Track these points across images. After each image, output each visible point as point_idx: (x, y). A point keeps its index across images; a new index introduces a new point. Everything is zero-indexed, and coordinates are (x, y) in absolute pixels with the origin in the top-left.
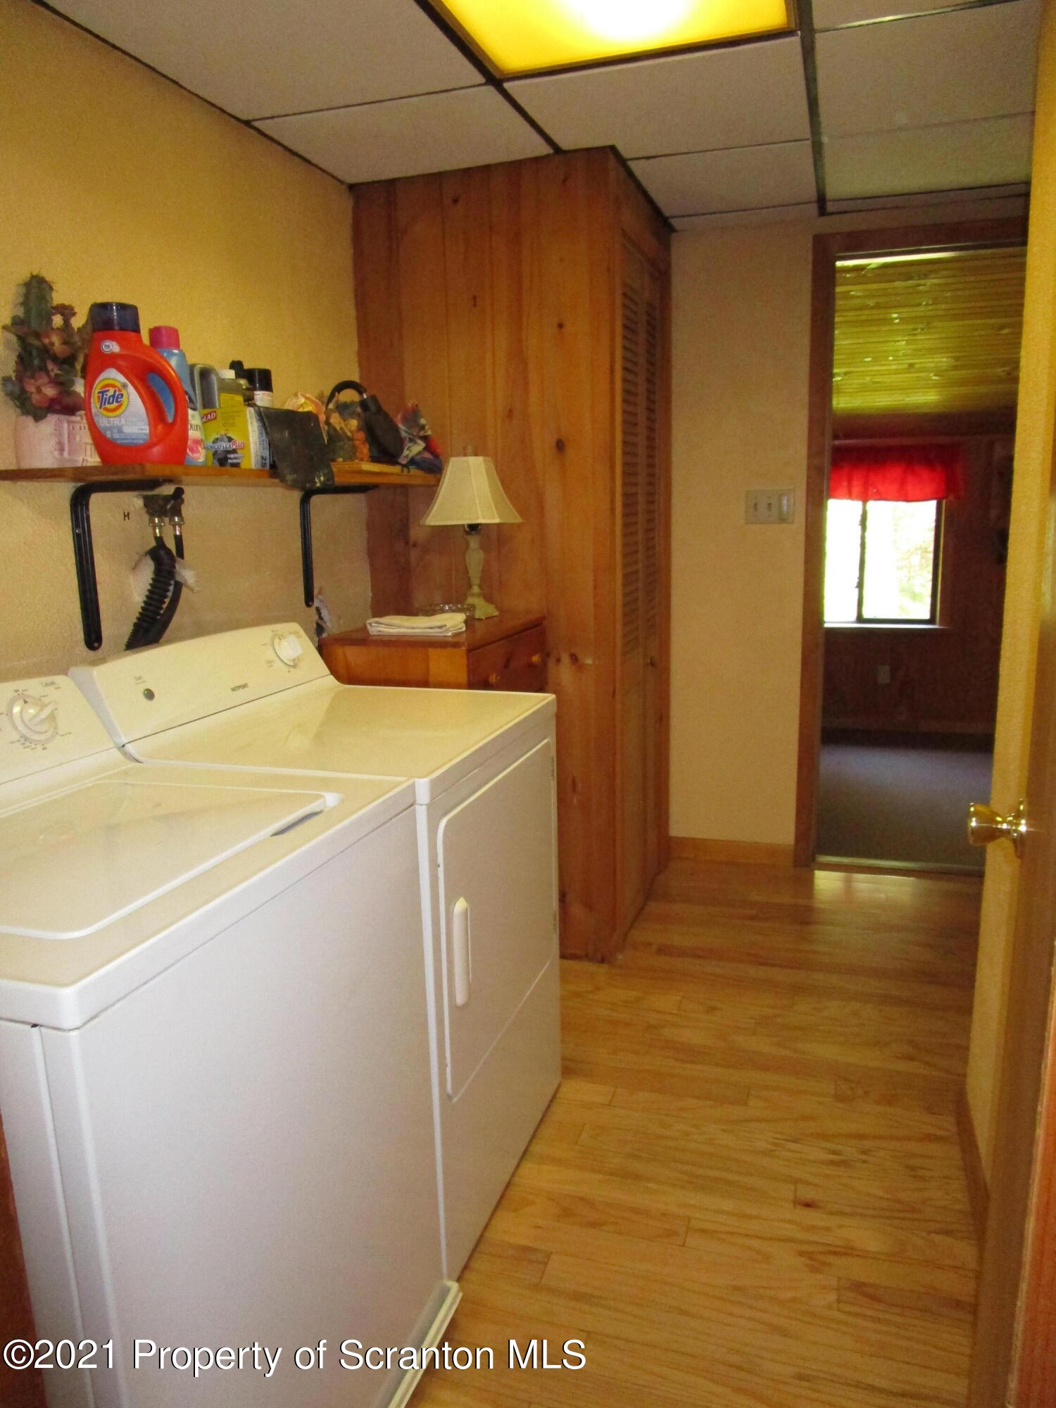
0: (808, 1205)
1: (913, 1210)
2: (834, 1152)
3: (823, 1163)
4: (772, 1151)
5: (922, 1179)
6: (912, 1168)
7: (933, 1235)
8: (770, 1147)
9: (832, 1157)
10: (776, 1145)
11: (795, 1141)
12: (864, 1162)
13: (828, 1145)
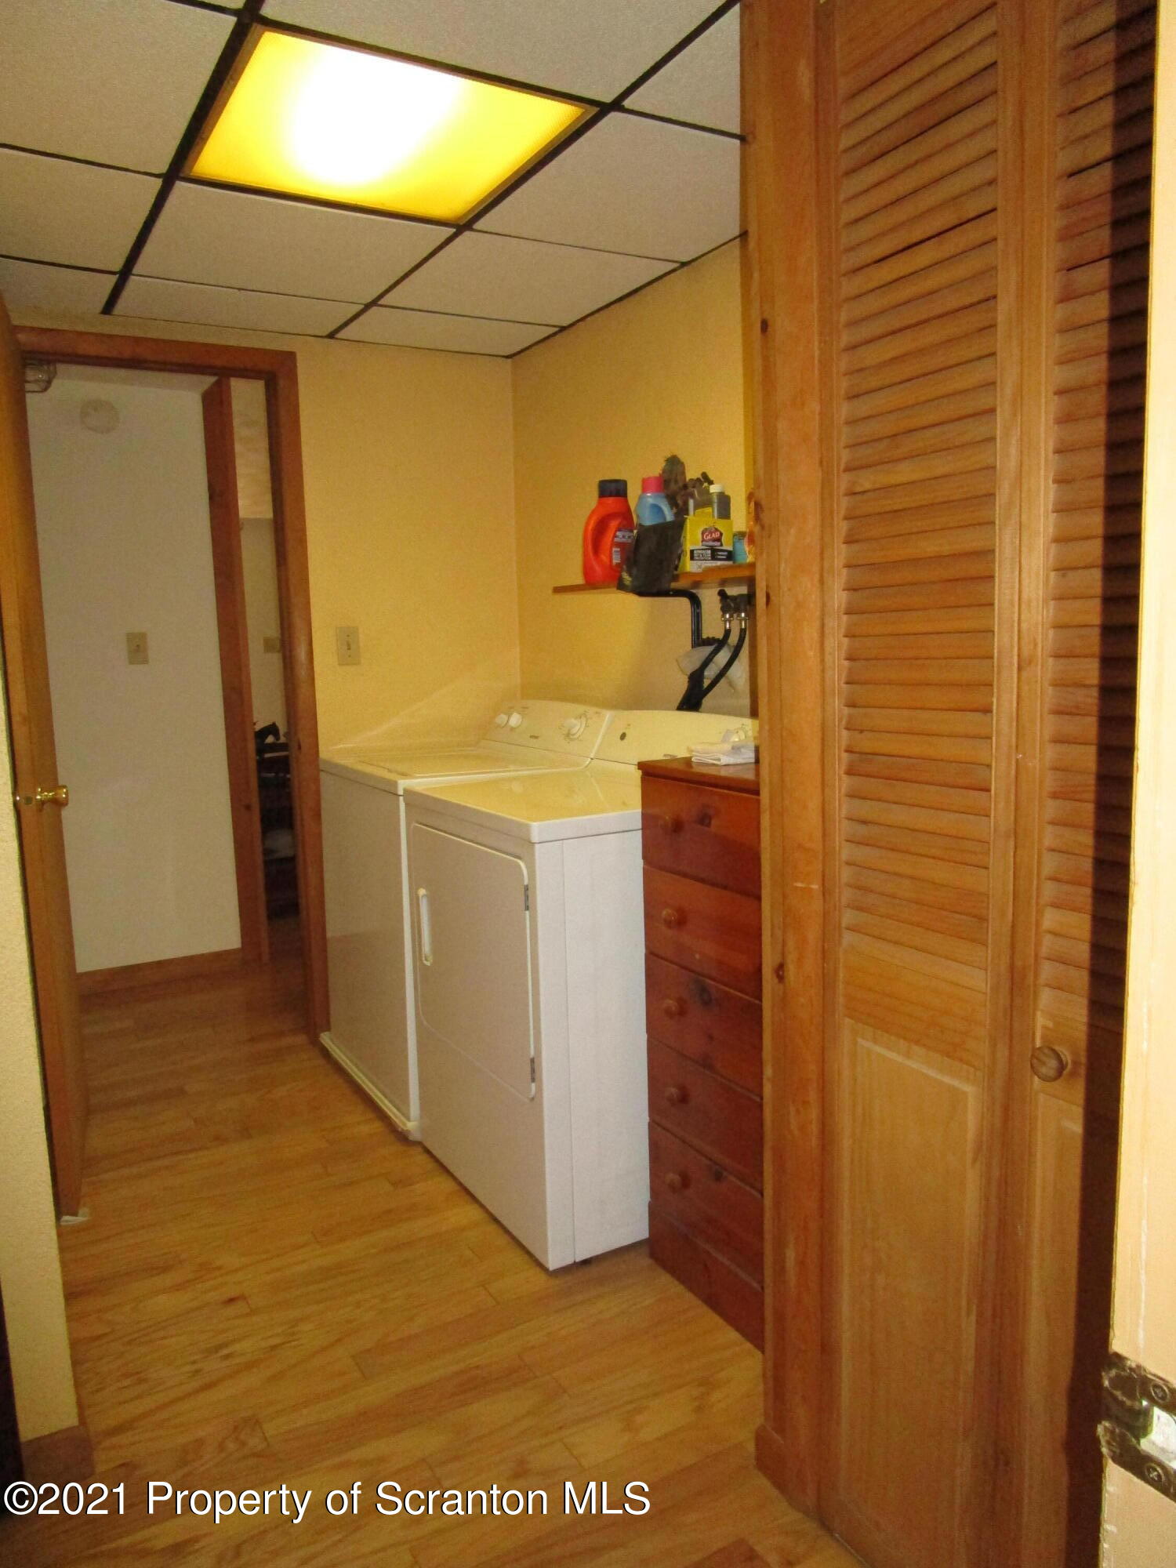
0: (231, 1300)
1: (130, 1343)
2: (227, 1357)
3: (234, 1341)
4: (293, 1327)
5: (126, 1376)
6: (141, 1381)
7: (108, 1330)
8: (296, 1329)
9: (225, 1352)
10: (293, 1334)
11: (274, 1347)
12: (194, 1362)
13: (237, 1360)
